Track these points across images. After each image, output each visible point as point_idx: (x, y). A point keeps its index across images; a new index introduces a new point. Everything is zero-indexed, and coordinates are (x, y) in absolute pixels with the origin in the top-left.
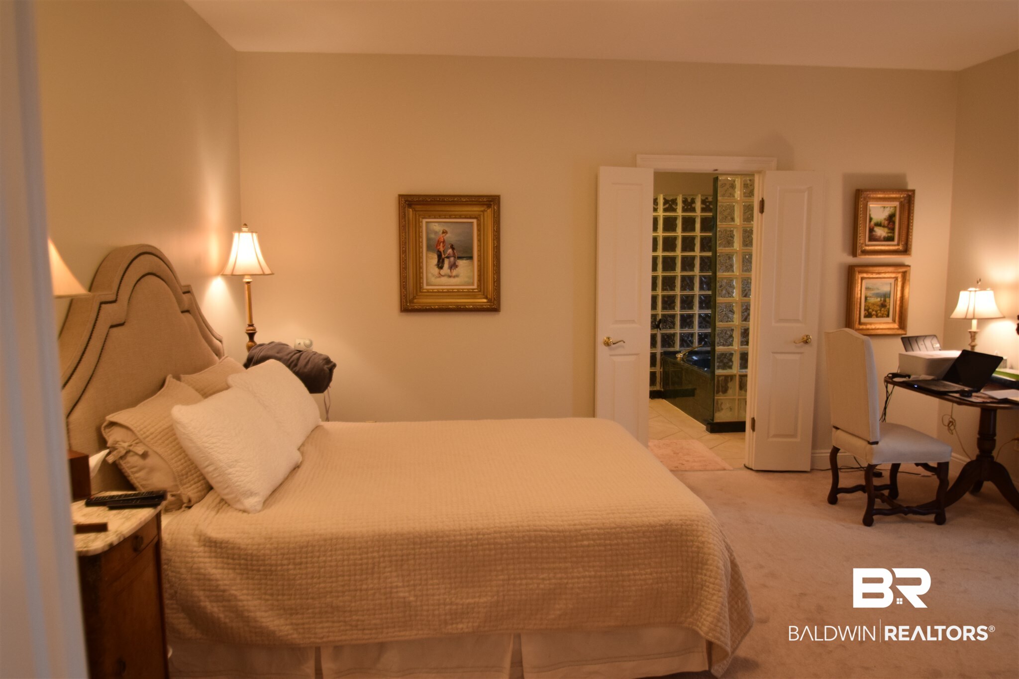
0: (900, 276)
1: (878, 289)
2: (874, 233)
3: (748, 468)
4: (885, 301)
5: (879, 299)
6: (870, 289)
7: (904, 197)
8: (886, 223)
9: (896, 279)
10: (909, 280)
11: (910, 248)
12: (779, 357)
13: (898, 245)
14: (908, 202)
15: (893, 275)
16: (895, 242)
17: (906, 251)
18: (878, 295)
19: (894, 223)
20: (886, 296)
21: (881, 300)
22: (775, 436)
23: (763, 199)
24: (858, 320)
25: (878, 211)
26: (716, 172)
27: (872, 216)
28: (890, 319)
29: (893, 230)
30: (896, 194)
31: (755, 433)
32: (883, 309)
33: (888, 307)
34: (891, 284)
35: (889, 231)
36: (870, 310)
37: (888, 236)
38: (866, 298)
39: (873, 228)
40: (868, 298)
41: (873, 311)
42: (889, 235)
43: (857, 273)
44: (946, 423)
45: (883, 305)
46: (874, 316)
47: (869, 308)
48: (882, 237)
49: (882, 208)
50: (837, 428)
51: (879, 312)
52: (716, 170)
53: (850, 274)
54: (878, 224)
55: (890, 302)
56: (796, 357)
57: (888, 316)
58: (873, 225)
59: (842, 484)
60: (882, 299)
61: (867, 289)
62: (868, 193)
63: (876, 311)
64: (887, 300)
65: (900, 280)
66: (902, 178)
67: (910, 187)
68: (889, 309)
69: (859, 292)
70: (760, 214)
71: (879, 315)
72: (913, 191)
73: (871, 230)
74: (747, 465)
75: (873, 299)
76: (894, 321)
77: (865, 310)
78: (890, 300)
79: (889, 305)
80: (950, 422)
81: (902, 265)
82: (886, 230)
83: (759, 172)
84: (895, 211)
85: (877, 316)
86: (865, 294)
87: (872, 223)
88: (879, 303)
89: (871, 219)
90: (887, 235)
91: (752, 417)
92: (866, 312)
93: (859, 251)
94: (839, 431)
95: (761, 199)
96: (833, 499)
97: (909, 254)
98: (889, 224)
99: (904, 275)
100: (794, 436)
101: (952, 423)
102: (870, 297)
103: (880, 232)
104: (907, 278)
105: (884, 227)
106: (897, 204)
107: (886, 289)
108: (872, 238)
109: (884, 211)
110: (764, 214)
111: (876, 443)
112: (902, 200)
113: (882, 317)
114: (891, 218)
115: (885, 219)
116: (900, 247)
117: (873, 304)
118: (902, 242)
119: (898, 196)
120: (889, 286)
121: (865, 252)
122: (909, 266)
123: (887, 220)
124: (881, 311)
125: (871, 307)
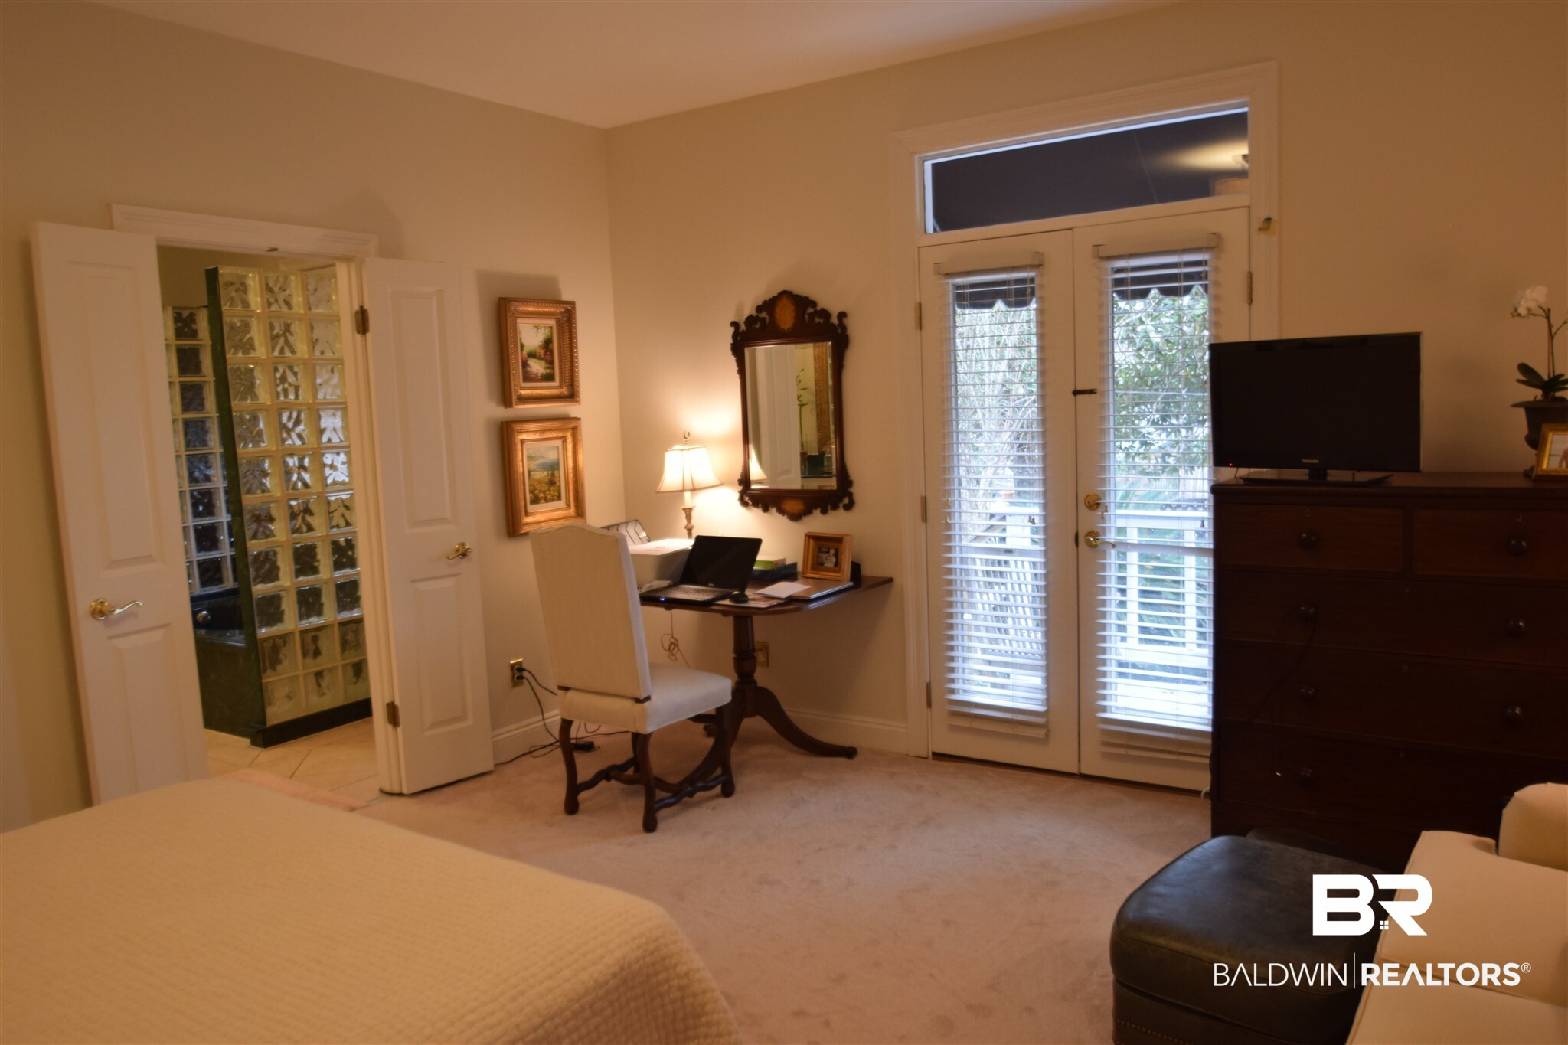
0: (569, 435)
1: (543, 457)
2: (528, 369)
3: (392, 794)
4: (553, 475)
5: (545, 473)
6: (533, 457)
7: (561, 313)
8: (542, 351)
9: (564, 439)
10: (581, 440)
11: (578, 392)
12: (421, 586)
13: (561, 387)
14: (567, 319)
15: (560, 435)
16: (556, 383)
17: (572, 396)
18: (544, 467)
19: (552, 352)
20: (553, 467)
21: (548, 475)
22: (436, 724)
23: (362, 307)
24: (523, 509)
25: (531, 334)
26: (274, 254)
27: (524, 342)
28: (562, 503)
29: (551, 363)
30: (552, 307)
31: (399, 729)
32: (552, 488)
33: (558, 484)
34: (558, 447)
35: (547, 366)
36: (537, 492)
37: (547, 374)
38: (529, 472)
39: (526, 361)
40: (532, 473)
41: (540, 492)
42: (548, 371)
43: (516, 434)
44: (667, 647)
45: (552, 482)
46: (543, 501)
47: (535, 489)
48: (539, 375)
49: (535, 329)
50: (566, 689)
51: (547, 493)
52: (275, 250)
53: (505, 435)
54: (532, 355)
55: (559, 477)
56: (449, 583)
57: (559, 498)
58: (526, 356)
59: (584, 774)
60: (550, 472)
61: (530, 458)
62: (517, 303)
63: (544, 493)
64: (556, 472)
65: (569, 440)
66: (552, 283)
67: (565, 297)
68: (559, 487)
69: (521, 464)
70: (358, 337)
71: (549, 497)
72: (573, 303)
73: (525, 364)
74: (388, 789)
75: (538, 473)
76: (568, 505)
77: (531, 492)
78: (559, 473)
79: (559, 481)
80: (672, 643)
81: (566, 418)
82: (543, 363)
83: (347, 259)
84: (552, 334)
85: (547, 500)
86: (528, 465)
87: (525, 352)
88: (546, 480)
89: (522, 346)
90: (545, 372)
91: (388, 700)
92: (531, 495)
93: (514, 398)
94: (570, 694)
95: (356, 308)
96: (572, 807)
97: (577, 401)
98: (545, 354)
99: (575, 431)
100: (462, 717)
101: (674, 644)
102: (535, 471)
103: (537, 367)
104: (579, 438)
105: (540, 358)
106: (552, 322)
107: (552, 456)
108: (528, 377)
109: (538, 333)
110: (368, 335)
111: (648, 699)
112: (560, 317)
113: (552, 500)
114: (547, 343)
115: (540, 346)
116: (564, 391)
117: (539, 482)
118: (565, 382)
119: (553, 310)
120: (556, 452)
121: (523, 400)
122: (579, 419)
123: (543, 348)
124: (549, 490)
125: (537, 487)
